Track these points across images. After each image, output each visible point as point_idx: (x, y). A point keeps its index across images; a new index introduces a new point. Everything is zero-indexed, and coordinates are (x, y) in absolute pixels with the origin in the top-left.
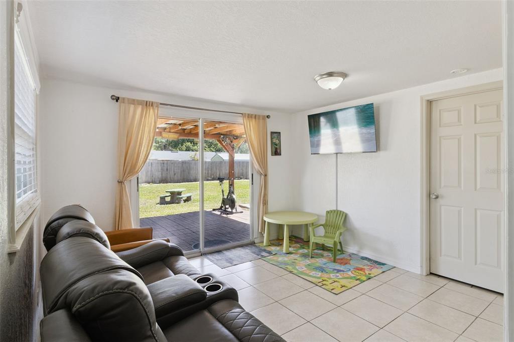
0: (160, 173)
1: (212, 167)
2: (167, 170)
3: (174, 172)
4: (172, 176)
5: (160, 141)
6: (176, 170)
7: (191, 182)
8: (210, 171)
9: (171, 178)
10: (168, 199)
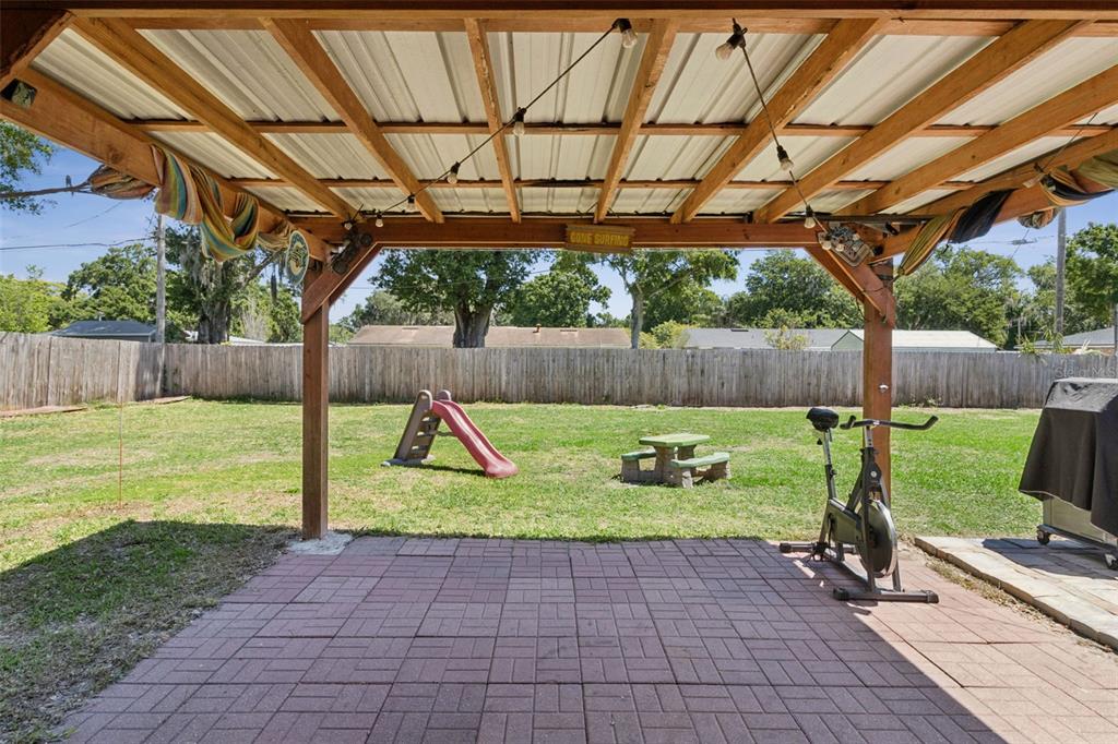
0: (685, 379)
1: (830, 367)
2: (702, 372)
3: (720, 378)
4: (715, 390)
5: (713, 308)
6: (725, 375)
7: (767, 406)
8: (823, 380)
9: (711, 393)
10: (648, 465)
